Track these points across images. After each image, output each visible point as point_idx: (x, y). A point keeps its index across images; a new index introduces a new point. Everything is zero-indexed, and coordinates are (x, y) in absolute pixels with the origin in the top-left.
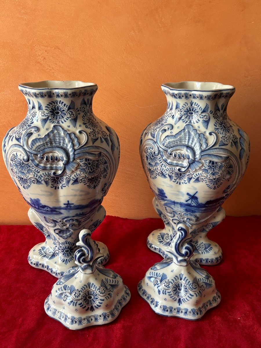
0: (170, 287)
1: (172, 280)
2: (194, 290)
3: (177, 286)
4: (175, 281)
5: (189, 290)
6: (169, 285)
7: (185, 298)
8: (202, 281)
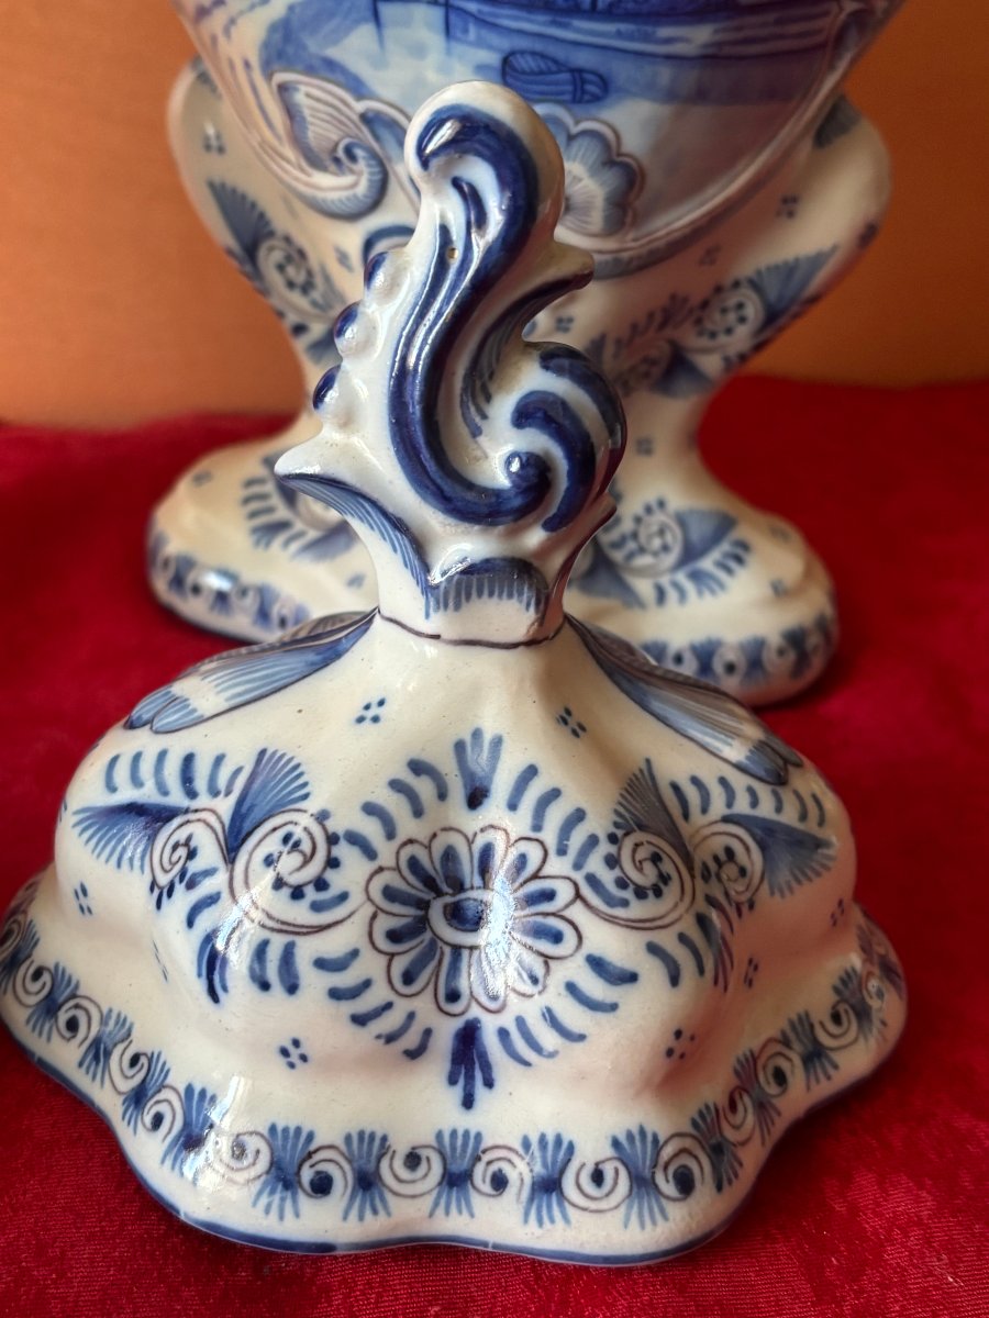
0: (343, 897)
1: (370, 809)
2: (637, 910)
3: (429, 882)
4: (407, 826)
5: (578, 913)
6: (330, 875)
7: (532, 1012)
8: (718, 807)
